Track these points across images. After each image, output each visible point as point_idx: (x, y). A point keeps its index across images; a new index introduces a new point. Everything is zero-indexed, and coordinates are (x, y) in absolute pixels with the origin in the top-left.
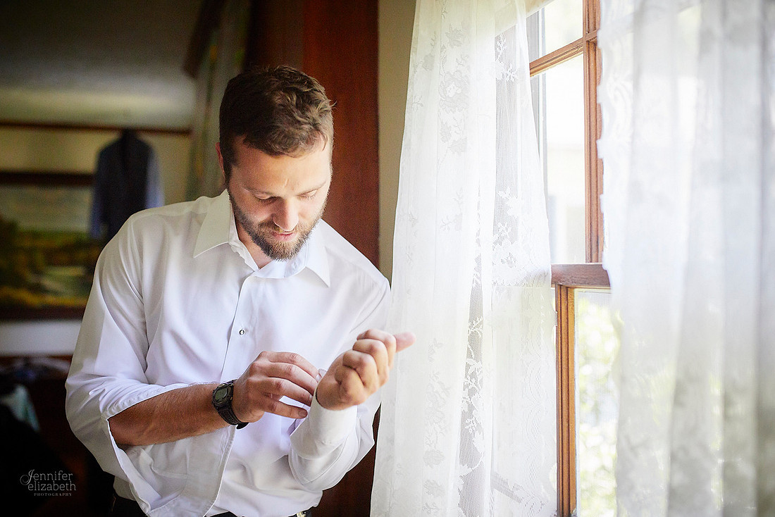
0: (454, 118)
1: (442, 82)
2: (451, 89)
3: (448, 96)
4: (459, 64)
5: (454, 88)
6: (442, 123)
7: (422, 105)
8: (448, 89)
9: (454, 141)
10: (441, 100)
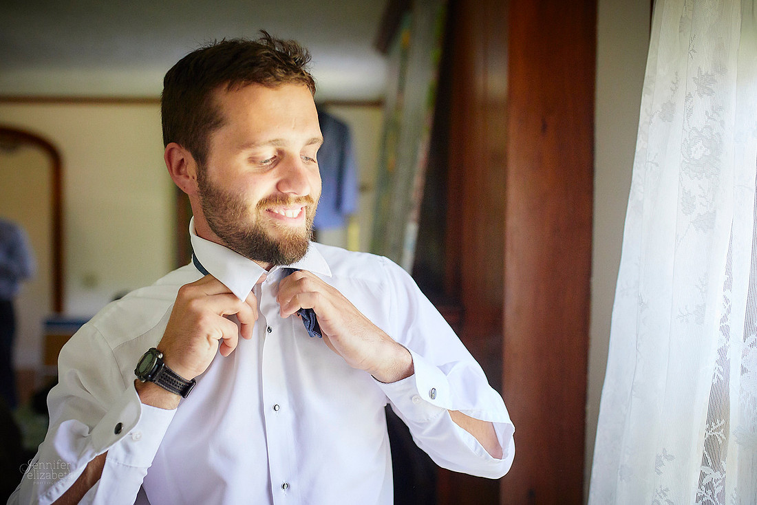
0: (699, 186)
1: (686, 140)
2: (697, 149)
3: (693, 158)
4: (709, 118)
5: (701, 148)
6: (684, 189)
7: (657, 165)
8: (693, 149)
9: (699, 215)
10: (684, 161)
